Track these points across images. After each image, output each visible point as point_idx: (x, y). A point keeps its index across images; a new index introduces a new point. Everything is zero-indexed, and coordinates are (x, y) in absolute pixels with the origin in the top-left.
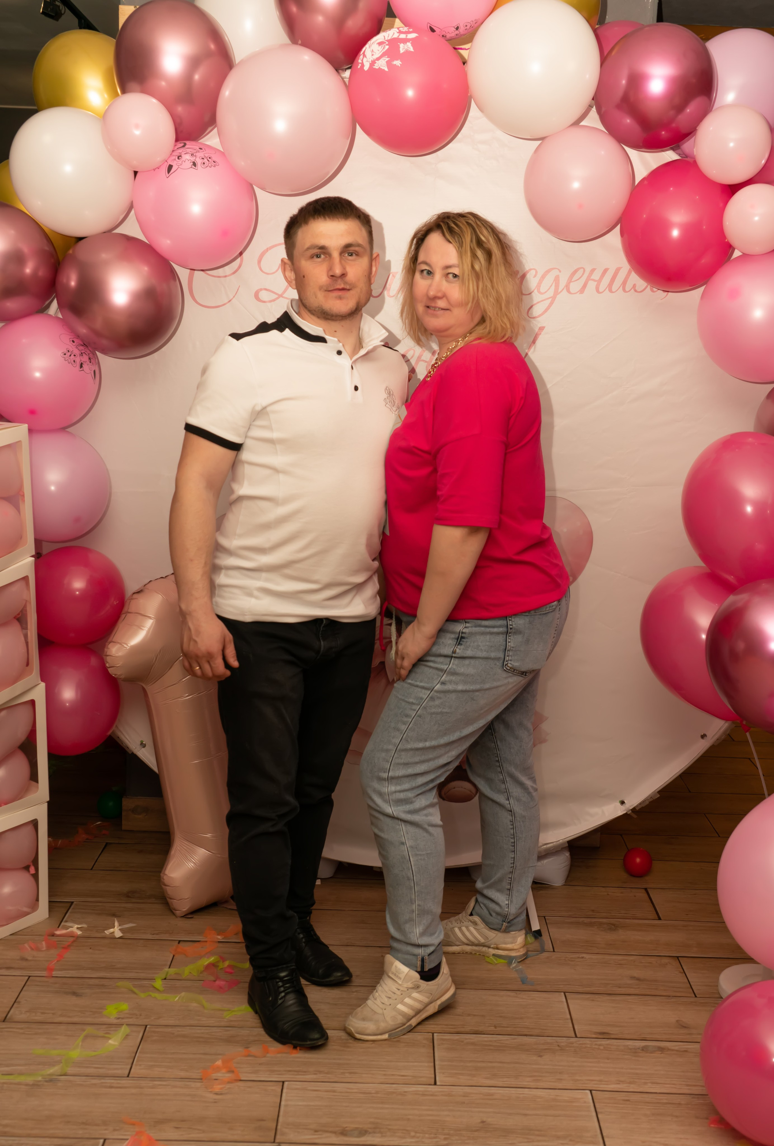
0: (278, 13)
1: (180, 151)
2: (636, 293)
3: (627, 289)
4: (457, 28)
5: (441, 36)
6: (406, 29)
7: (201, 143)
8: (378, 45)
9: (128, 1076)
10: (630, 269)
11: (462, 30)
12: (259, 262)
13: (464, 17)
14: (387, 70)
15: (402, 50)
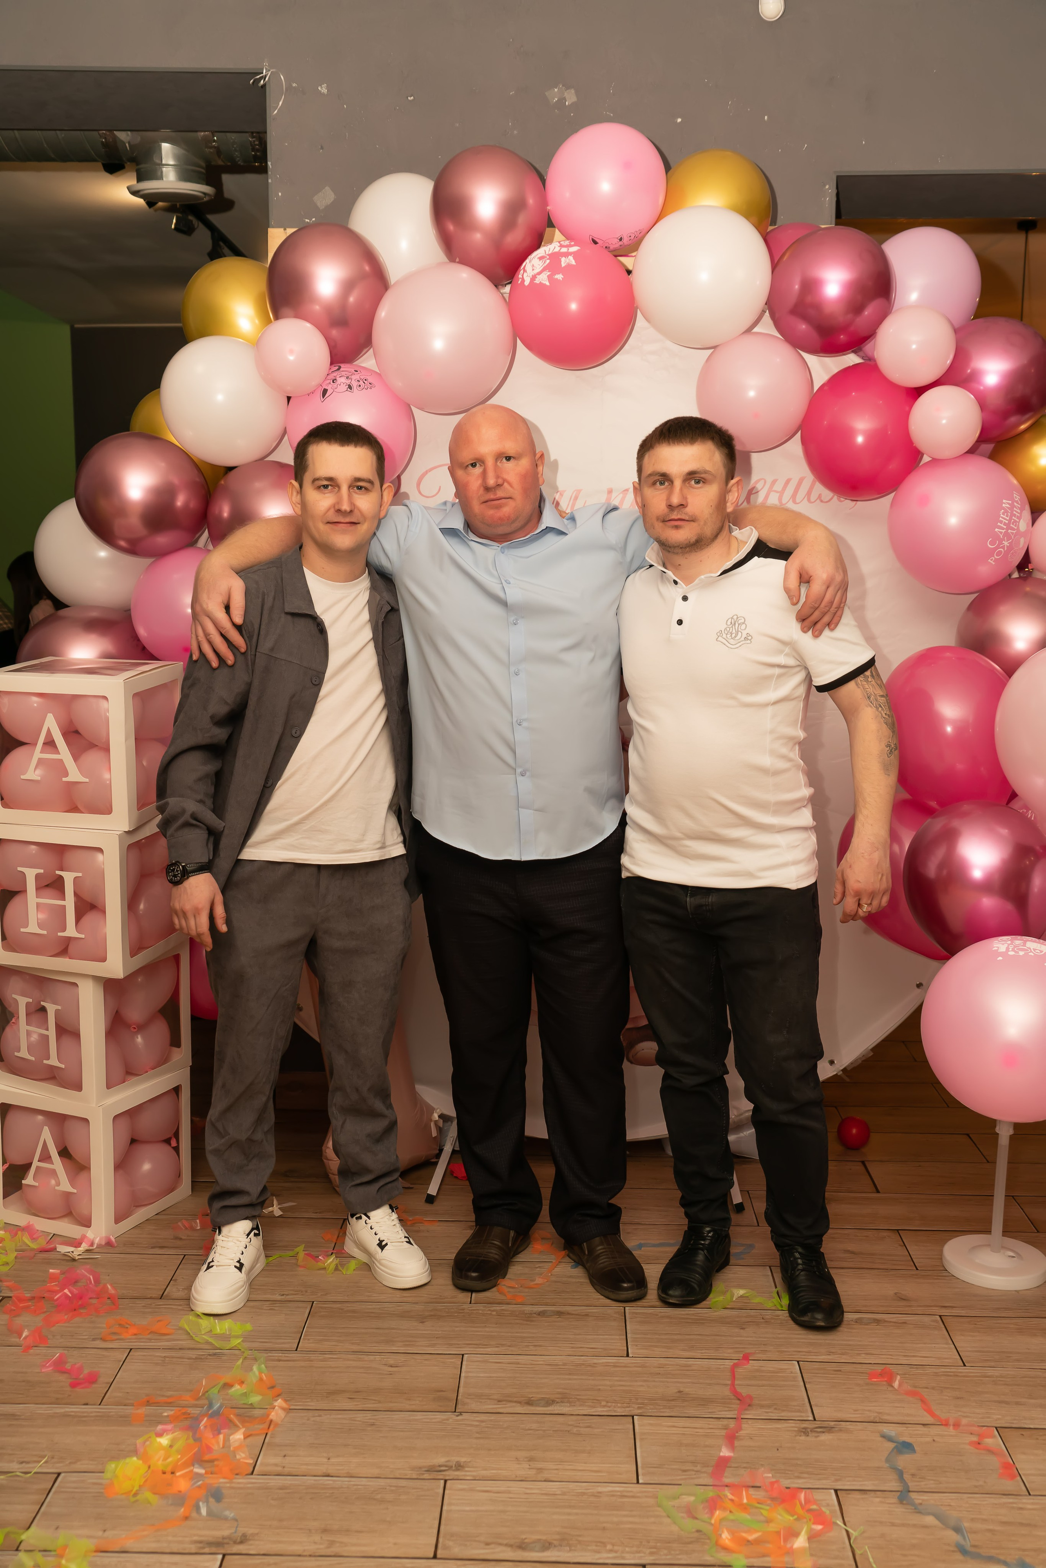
0: (434, 232)
1: (335, 374)
2: (822, 504)
3: (812, 499)
4: (621, 239)
5: (604, 247)
6: (567, 242)
7: (356, 365)
8: (538, 260)
9: (296, 1350)
10: (814, 480)
11: (626, 241)
12: (418, 485)
13: (627, 228)
14: (548, 284)
15: (563, 265)
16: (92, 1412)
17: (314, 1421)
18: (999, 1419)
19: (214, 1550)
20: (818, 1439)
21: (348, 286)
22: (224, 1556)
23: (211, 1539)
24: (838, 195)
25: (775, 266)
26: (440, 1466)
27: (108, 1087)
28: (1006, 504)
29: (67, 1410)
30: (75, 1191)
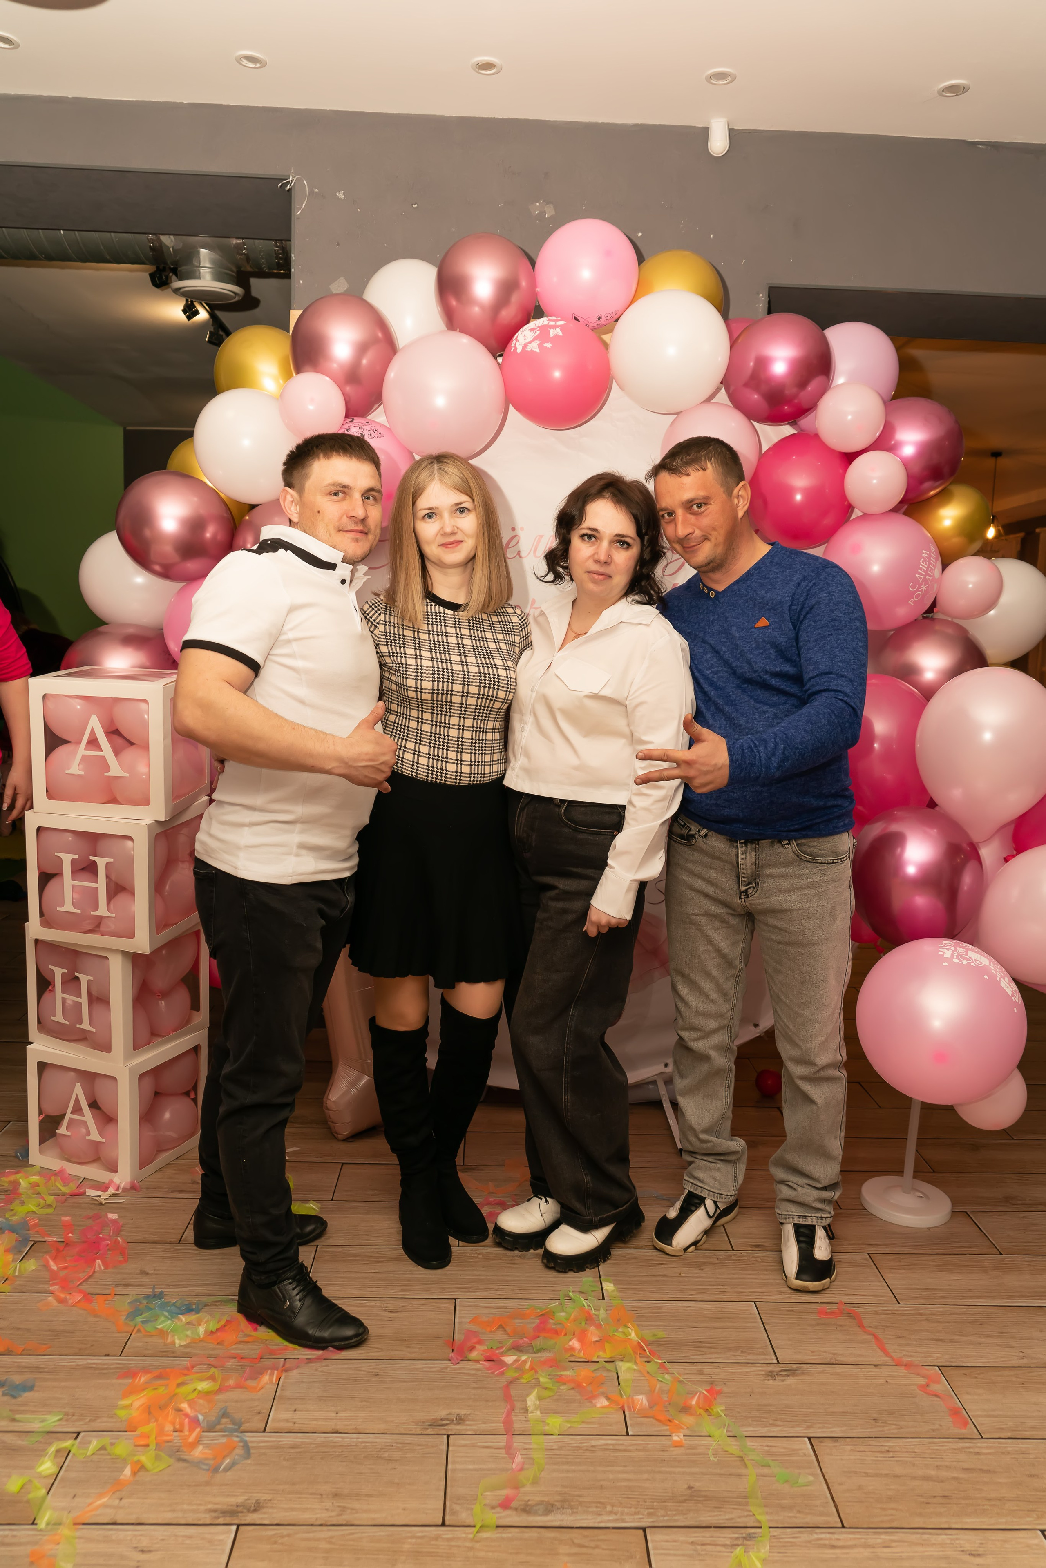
1: (349, 425)
4: (599, 319)
5: (586, 324)
6: (554, 318)
7: (368, 419)
8: (529, 333)
11: (605, 318)
13: (606, 309)
14: (538, 351)
15: (552, 335)
16: (112, 1364)
17: (322, 1371)
18: (938, 1358)
19: (228, 1520)
20: (785, 1382)
21: (362, 349)
22: (238, 1526)
23: (225, 1507)
24: (769, 302)
25: (733, 343)
26: (442, 1420)
27: (135, 1048)
28: (925, 553)
29: (89, 1361)
30: (103, 1140)
